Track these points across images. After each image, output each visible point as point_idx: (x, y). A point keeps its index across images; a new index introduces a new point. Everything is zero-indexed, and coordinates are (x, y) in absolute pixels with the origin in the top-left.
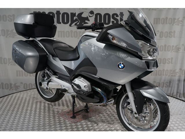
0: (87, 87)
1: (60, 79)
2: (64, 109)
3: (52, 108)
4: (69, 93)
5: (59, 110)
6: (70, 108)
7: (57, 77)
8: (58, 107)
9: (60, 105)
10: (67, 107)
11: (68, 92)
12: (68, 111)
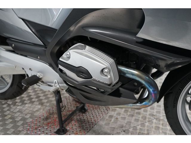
0: (109, 72)
1: (18, 54)
2: (35, 110)
3: (8, 112)
4: (46, 83)
5: (26, 115)
6: (46, 106)
7: (10, 48)
8: (21, 107)
9: (25, 100)
10: (39, 104)
11: (42, 82)
12: (45, 116)
